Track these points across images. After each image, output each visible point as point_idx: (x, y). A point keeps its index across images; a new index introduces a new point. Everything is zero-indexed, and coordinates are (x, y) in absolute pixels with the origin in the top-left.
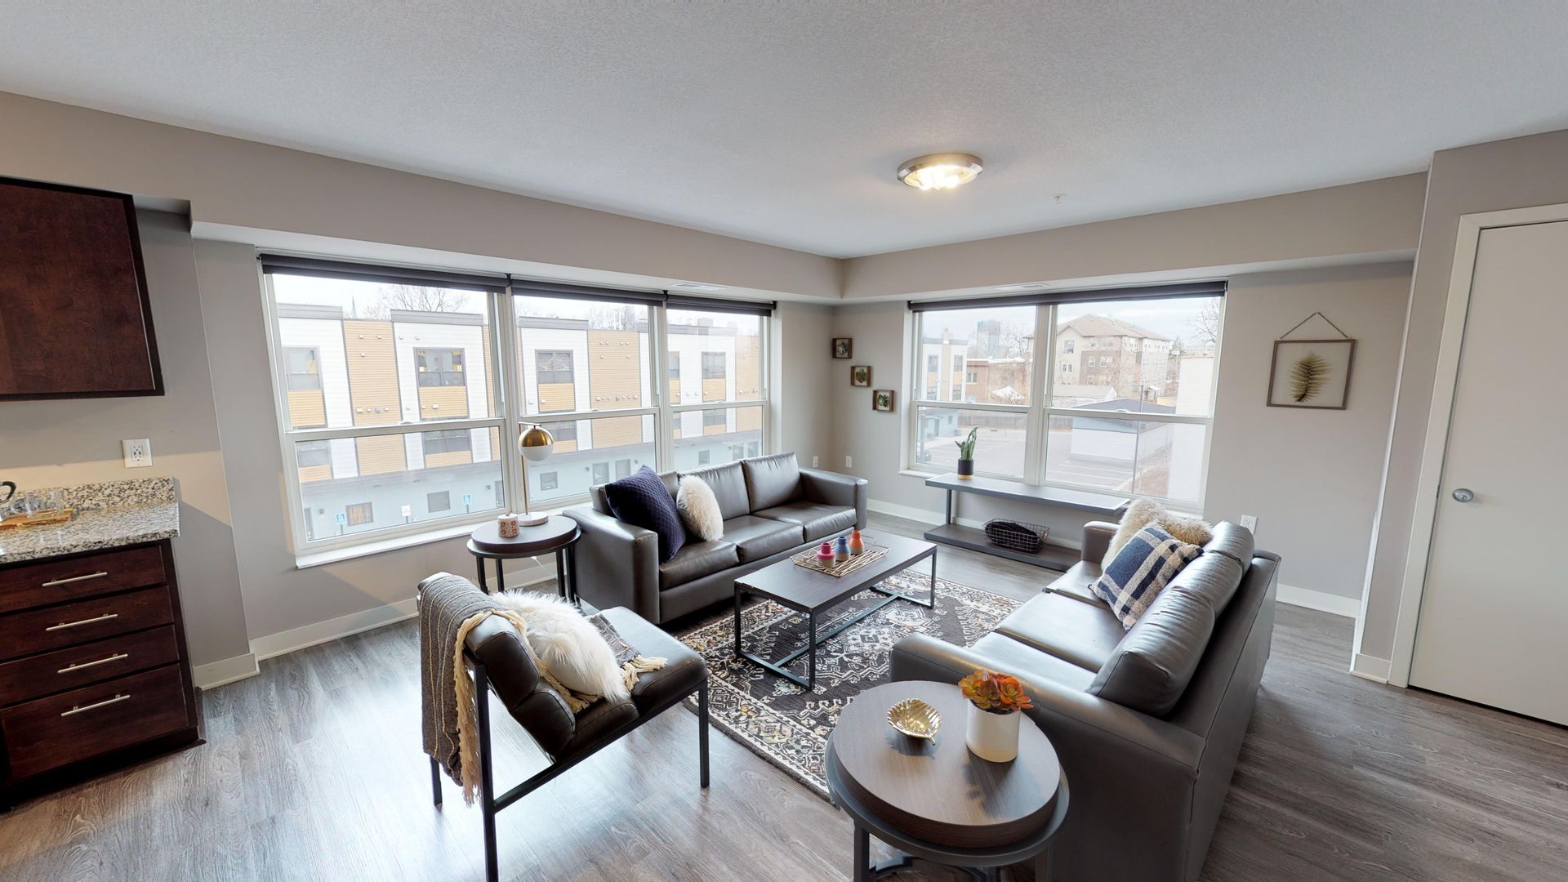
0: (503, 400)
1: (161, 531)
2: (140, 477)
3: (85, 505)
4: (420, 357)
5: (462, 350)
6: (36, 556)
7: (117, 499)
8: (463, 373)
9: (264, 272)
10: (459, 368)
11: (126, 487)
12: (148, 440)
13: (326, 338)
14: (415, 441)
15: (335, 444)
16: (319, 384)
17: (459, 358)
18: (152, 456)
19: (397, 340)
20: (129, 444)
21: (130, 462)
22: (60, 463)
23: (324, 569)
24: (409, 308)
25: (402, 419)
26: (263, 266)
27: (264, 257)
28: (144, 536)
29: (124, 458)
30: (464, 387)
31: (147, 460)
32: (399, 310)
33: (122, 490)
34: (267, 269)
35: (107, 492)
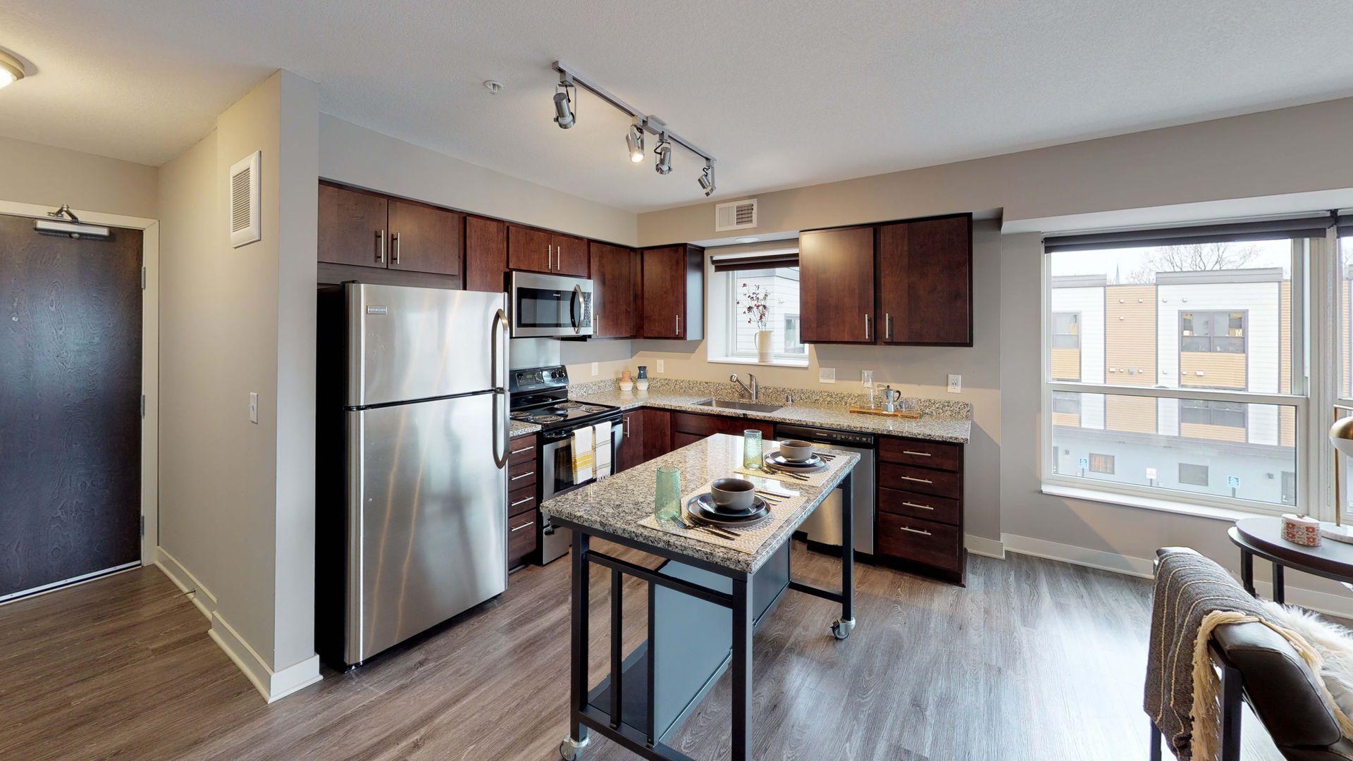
0: (1307, 373)
1: (960, 437)
2: (953, 399)
3: (927, 411)
4: (1186, 320)
5: (1245, 312)
6: (903, 435)
7: (941, 411)
8: (1244, 339)
9: (1046, 253)
10: (1239, 333)
11: (946, 404)
12: (960, 376)
13: (1089, 304)
14: (1169, 408)
15: (1085, 397)
16: (1077, 344)
17: (1239, 320)
18: (962, 386)
19: (1160, 303)
20: (951, 377)
21: (950, 389)
22: (919, 384)
23: (1064, 500)
24: (1177, 269)
25: (1157, 382)
26: (1045, 247)
27: (1047, 240)
28: (951, 438)
29: (947, 385)
30: (1244, 355)
31: (958, 389)
32: (1165, 272)
33: (944, 406)
34: (1049, 250)
35: (937, 406)
